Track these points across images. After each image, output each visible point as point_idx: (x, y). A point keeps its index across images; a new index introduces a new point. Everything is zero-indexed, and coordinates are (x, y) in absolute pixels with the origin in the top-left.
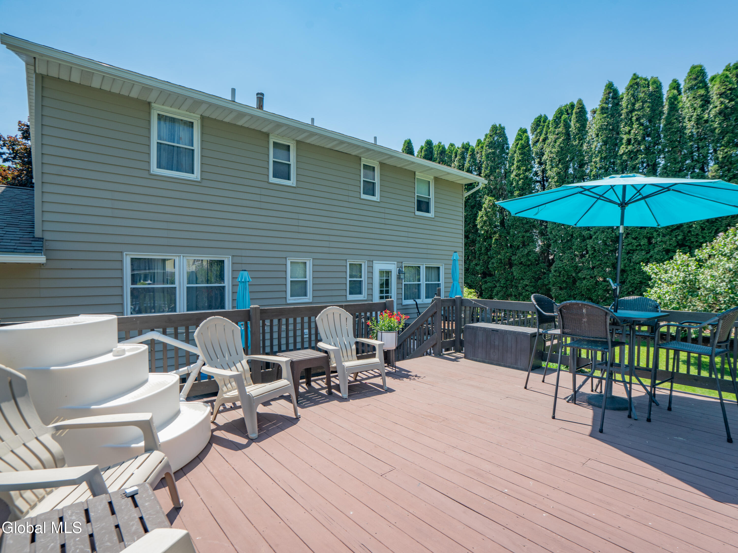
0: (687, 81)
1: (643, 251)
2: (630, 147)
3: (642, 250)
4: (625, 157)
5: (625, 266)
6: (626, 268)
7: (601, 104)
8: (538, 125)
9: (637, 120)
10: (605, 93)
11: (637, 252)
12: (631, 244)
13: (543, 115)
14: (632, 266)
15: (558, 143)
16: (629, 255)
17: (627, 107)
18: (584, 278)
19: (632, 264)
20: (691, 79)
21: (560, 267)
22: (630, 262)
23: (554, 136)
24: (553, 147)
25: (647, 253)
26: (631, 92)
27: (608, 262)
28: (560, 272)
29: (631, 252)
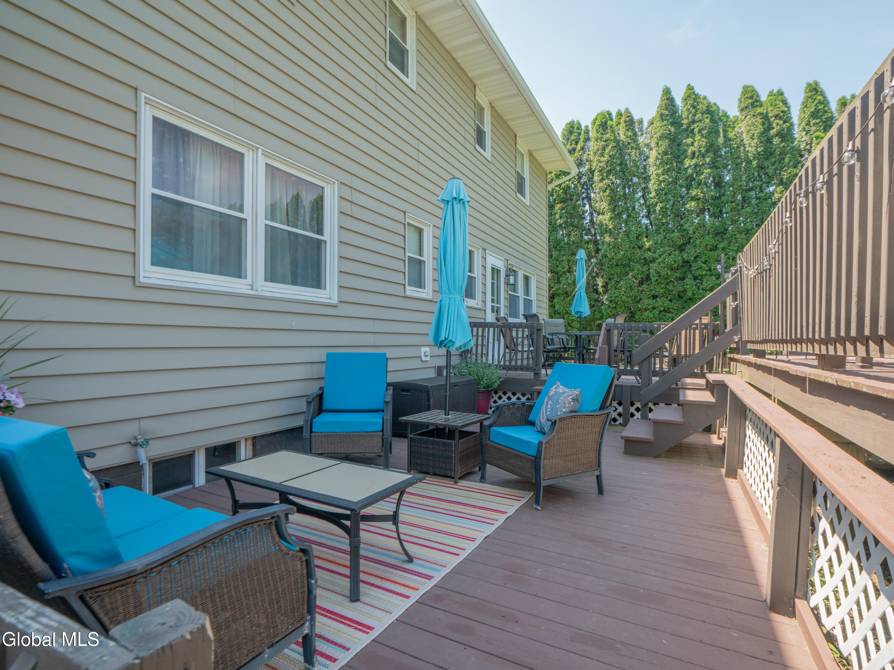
0: (743, 100)
1: (713, 277)
2: (694, 161)
3: (712, 275)
4: (690, 171)
5: (694, 294)
6: (695, 297)
7: (659, 110)
8: (571, 133)
9: (700, 131)
10: (663, 99)
11: (707, 277)
12: (701, 268)
13: (576, 121)
14: (701, 294)
15: (607, 151)
16: (698, 281)
17: (688, 118)
18: (646, 310)
19: (701, 291)
20: (747, 98)
21: (617, 297)
22: (698, 289)
23: (602, 143)
24: (602, 155)
25: (717, 279)
26: (690, 102)
27: (675, 289)
28: (617, 303)
29: (700, 278)
